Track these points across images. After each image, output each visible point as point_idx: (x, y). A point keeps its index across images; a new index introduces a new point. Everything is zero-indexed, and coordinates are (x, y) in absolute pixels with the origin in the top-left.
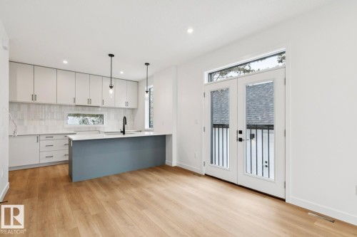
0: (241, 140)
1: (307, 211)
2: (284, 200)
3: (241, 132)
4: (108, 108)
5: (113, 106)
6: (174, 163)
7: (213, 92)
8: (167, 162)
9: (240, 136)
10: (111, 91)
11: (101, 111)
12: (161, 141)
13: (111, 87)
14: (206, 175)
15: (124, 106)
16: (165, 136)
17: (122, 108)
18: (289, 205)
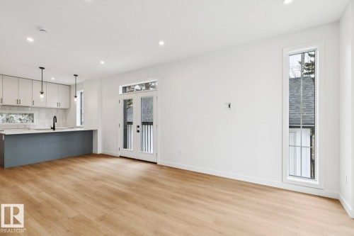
0: (138, 131)
1: (162, 166)
2: (156, 163)
3: (138, 127)
4: (39, 108)
5: (44, 106)
6: (99, 151)
7: (125, 101)
8: (94, 151)
9: (138, 129)
10: (42, 96)
11: (31, 110)
12: (89, 135)
13: (42, 93)
14: (121, 157)
15: (56, 107)
16: (92, 131)
17: (53, 108)
18: (159, 165)
